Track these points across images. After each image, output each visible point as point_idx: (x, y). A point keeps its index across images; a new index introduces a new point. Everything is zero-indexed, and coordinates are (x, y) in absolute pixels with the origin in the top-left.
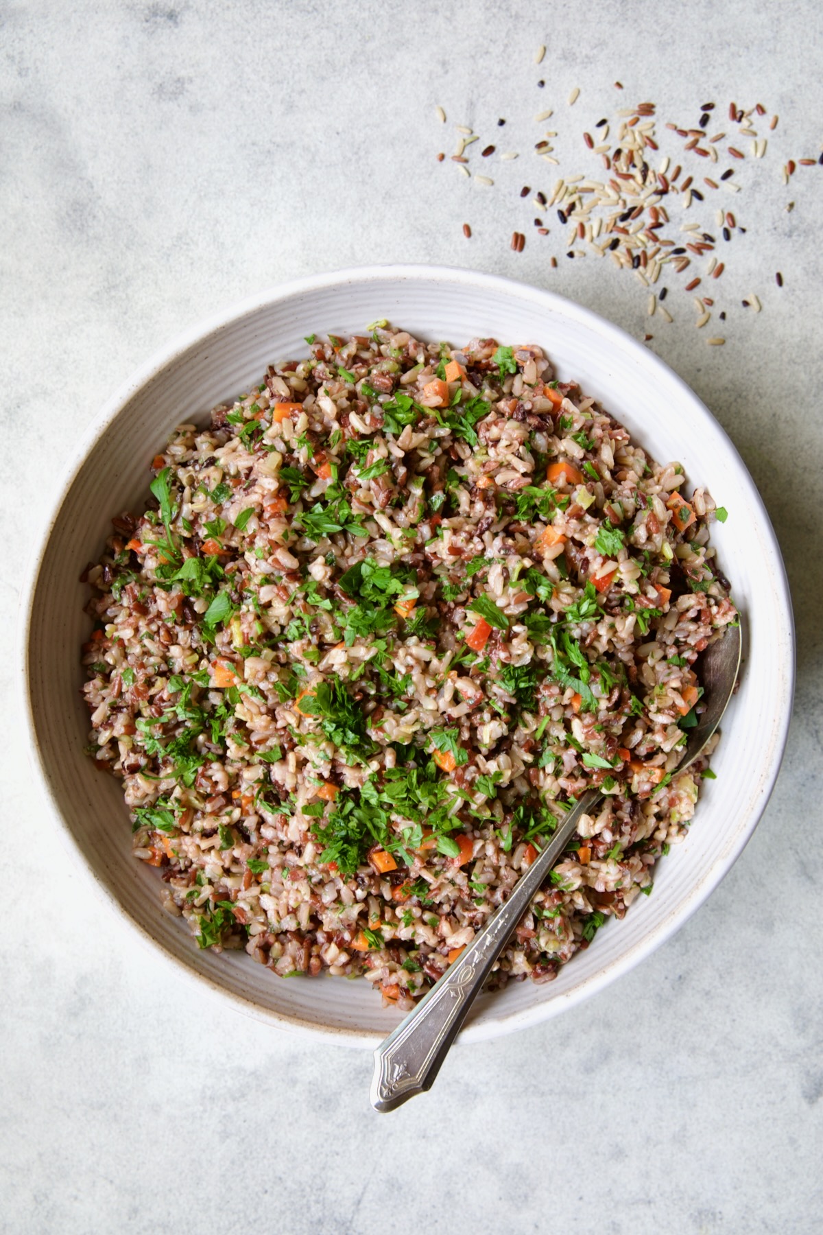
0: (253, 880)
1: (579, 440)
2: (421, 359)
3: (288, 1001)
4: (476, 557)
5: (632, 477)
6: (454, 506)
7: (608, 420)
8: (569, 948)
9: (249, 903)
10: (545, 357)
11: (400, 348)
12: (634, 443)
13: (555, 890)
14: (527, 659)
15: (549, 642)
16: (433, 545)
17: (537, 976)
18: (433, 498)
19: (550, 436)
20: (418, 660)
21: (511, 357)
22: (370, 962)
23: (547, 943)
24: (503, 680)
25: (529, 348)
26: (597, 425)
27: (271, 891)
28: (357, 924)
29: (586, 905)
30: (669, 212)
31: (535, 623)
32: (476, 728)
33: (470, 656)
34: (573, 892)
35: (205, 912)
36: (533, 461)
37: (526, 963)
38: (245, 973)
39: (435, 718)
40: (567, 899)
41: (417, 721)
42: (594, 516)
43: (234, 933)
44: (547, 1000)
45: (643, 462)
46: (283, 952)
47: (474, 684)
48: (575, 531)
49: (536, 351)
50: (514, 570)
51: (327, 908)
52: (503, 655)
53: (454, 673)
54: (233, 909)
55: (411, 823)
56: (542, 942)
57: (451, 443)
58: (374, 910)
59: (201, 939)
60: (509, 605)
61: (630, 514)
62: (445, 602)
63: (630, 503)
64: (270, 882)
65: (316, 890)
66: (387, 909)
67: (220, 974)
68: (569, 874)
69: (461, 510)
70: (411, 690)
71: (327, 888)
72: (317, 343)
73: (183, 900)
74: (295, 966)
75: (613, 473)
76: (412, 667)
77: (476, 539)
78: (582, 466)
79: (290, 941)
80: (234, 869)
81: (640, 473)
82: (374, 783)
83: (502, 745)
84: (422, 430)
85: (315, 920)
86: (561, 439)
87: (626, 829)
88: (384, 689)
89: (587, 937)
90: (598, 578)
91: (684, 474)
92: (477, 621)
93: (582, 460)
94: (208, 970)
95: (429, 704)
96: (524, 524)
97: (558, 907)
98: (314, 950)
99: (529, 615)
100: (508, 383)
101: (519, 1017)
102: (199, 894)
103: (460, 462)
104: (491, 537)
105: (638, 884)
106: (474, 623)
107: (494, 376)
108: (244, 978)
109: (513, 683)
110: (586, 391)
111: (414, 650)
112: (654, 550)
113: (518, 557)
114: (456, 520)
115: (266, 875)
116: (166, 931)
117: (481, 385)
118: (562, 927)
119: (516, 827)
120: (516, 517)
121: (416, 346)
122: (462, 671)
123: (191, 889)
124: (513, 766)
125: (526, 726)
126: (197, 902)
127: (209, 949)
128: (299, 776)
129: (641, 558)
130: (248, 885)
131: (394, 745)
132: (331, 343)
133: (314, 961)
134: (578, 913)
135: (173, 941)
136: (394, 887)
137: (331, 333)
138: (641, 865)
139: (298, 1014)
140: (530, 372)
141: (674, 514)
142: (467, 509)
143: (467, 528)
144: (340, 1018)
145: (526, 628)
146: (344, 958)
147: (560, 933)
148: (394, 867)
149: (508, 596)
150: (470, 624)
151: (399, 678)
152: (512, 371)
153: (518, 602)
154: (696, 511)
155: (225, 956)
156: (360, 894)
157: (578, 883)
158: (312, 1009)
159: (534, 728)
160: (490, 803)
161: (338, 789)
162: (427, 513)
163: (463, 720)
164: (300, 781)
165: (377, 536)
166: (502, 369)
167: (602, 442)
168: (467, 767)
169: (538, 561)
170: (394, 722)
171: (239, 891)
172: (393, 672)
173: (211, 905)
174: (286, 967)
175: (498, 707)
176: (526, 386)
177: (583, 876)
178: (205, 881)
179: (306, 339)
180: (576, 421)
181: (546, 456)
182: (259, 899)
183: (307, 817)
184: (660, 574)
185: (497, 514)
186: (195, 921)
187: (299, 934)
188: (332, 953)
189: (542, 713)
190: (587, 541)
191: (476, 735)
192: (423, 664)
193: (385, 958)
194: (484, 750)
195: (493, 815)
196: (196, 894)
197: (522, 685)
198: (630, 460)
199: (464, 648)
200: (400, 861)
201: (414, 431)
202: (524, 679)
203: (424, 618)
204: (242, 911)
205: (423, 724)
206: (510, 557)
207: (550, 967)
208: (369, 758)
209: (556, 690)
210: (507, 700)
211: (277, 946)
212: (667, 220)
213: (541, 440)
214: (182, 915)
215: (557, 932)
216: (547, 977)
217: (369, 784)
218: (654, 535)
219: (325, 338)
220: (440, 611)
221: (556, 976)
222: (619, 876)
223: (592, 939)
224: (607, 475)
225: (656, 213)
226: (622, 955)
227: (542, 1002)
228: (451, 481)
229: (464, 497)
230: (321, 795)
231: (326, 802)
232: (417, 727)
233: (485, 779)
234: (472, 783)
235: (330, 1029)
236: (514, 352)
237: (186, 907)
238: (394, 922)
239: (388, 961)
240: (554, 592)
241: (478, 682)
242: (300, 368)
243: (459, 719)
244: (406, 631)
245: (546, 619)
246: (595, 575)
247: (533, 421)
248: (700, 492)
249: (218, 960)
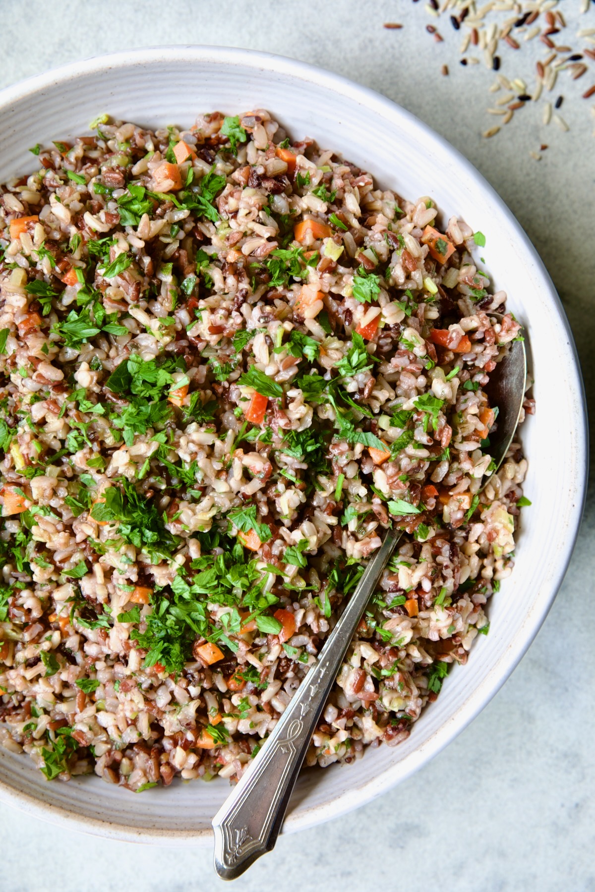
0: (87, 700)
1: (319, 193)
2: (150, 147)
3: (146, 815)
4: (238, 331)
5: (381, 221)
6: (209, 286)
7: (347, 169)
8: (416, 703)
9: (87, 724)
10: (273, 119)
11: (127, 141)
12: (376, 186)
13: (388, 648)
14: (309, 422)
15: (327, 401)
16: (194, 329)
17: (390, 737)
18: (185, 282)
19: (290, 196)
20: (201, 446)
21: (238, 126)
22: (221, 759)
23: (390, 703)
24: (289, 447)
25: (255, 114)
26: (336, 176)
27: (107, 707)
28: (197, 721)
29: (424, 657)
31: (310, 384)
32: (274, 502)
33: (253, 431)
34: (407, 645)
35: (47, 743)
36: (276, 225)
37: (376, 726)
38: (98, 795)
39: (231, 500)
40: (403, 654)
41: (213, 506)
42: (347, 266)
43: (80, 758)
44: (402, 759)
45: (394, 204)
46: (133, 767)
47: (261, 457)
48: (331, 286)
49: (262, 115)
50: (276, 336)
51: (164, 712)
52: (282, 422)
53: (240, 451)
54: (73, 734)
55: (227, 609)
56: (386, 701)
57: (193, 224)
58: (212, 705)
59: (46, 770)
60: (278, 372)
61: (385, 257)
62: (219, 383)
63: (382, 246)
64: (105, 699)
65: (148, 696)
66: (225, 701)
67: (72, 802)
68: (399, 629)
69: (216, 288)
70: (199, 476)
71: (160, 692)
72: (44, 152)
73: (21, 735)
74: (147, 778)
75: (361, 221)
76: (196, 453)
77: (234, 313)
78: (328, 220)
79: (138, 754)
80: (66, 694)
81: (391, 215)
82: (183, 577)
83: (304, 512)
84: (161, 217)
85: (156, 726)
86: (301, 196)
87: (447, 572)
88: (175, 482)
89: (435, 689)
90: (362, 326)
91: (435, 207)
92: (252, 394)
93: (327, 213)
94: (58, 800)
95: (221, 486)
96: (280, 289)
97: (395, 664)
98: (163, 758)
99: (302, 378)
100: (241, 153)
101: (377, 781)
102: (36, 726)
103: (208, 241)
104: (249, 308)
105: (475, 626)
106: (248, 397)
107: (226, 149)
108: (97, 801)
109: (299, 449)
110: (322, 145)
111: (195, 436)
112: (415, 287)
113: (278, 322)
114: (211, 299)
115: (99, 693)
116: (10, 770)
117: (213, 160)
118: (403, 683)
119: (333, 592)
120: (271, 284)
121: (142, 135)
122: (247, 447)
123: (28, 722)
124: (318, 532)
125: (323, 489)
126: (35, 735)
127: (56, 778)
128: (109, 586)
129: (404, 298)
130: (83, 707)
131: (196, 535)
132: (58, 150)
133: (163, 769)
134: (418, 667)
135: (18, 778)
136: (227, 677)
137: (56, 140)
138: (471, 606)
139: (157, 825)
140: (261, 138)
141: (430, 247)
142: (222, 286)
143: (224, 305)
144: (200, 820)
145: (300, 391)
146: (193, 759)
147: (402, 689)
148: (221, 657)
149: (276, 363)
150: (245, 399)
151: (187, 467)
152: (243, 139)
153: (287, 367)
154: (453, 242)
155: (74, 783)
156: (194, 691)
157: (408, 636)
158: (171, 817)
159: (332, 489)
160: (303, 573)
161: (150, 591)
162: (181, 299)
163: (259, 495)
164: (111, 591)
165: (138, 332)
166: (232, 140)
167: (344, 192)
168: (272, 543)
169: (300, 322)
170: (190, 512)
171: (75, 714)
172: (179, 462)
173: (52, 735)
174: (138, 781)
175: (290, 475)
176: (260, 152)
177: (415, 628)
178: (40, 712)
179: (31, 150)
180: (314, 176)
181: (289, 216)
182: (96, 718)
183: (125, 625)
184: (426, 311)
185: (251, 284)
186: (37, 754)
187: (143, 745)
188: (179, 757)
189: (337, 472)
190: (345, 293)
191: (275, 508)
192: (207, 448)
193: (235, 751)
194: (287, 522)
195: (308, 585)
196: (33, 727)
197: (310, 449)
198: (378, 204)
199: (246, 424)
200: (226, 650)
201: (152, 219)
202: (310, 442)
203: (199, 400)
204: (81, 733)
205: (219, 508)
206: (271, 323)
207: (400, 726)
208: (174, 553)
209: (344, 447)
210: (298, 466)
211: (125, 761)
213: (280, 202)
214: (24, 752)
215: (399, 688)
216: (400, 737)
217: (179, 579)
218: (413, 273)
219: (50, 145)
220: (214, 392)
221: (409, 734)
222: (450, 621)
223: (439, 691)
224: (355, 223)
227: (398, 762)
228: (201, 262)
229: (216, 275)
230: (134, 600)
231: (141, 607)
232: (214, 512)
233: (292, 550)
234: (280, 557)
235: (191, 833)
236: (240, 121)
237: (26, 741)
238: (235, 713)
239: (239, 753)
240: (320, 350)
241: (265, 455)
242: (31, 180)
243: (254, 495)
244: (184, 420)
245: (320, 378)
246: (360, 324)
247: (269, 185)
248: (454, 221)
249: (68, 789)
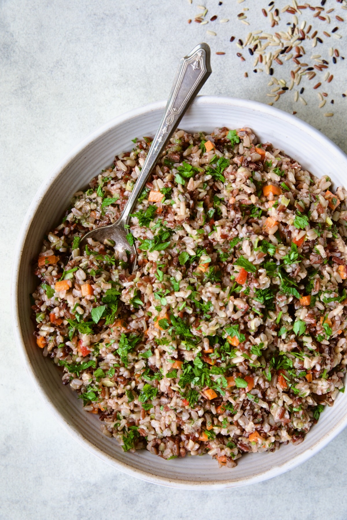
0: (146, 413)
1: (277, 172)
2: (191, 142)
3: (172, 472)
4: (235, 238)
5: (305, 186)
6: (219, 214)
7: (289, 160)
8: (309, 425)
9: (146, 426)
10: (253, 132)
11: (180, 139)
12: (303, 169)
13: (297, 397)
14: (268, 285)
15: (278, 276)
16: (212, 235)
17: (294, 441)
18: (209, 212)
19: (262, 172)
20: (213, 294)
21: (236, 135)
22: (209, 446)
23: (297, 424)
24: (257, 297)
25: (244, 130)
26: (284, 163)
27: (156, 418)
28: (201, 428)
29: (313, 402)
30: (305, 49)
31: (269, 266)
32: (247, 323)
33: (238, 287)
34: (306, 397)
35: (124, 433)
36: (255, 187)
37: (288, 435)
38: (148, 460)
39: (226, 321)
40: (304, 401)
41: (217, 323)
42: (290, 209)
43: (140, 441)
44: (302, 453)
45: (309, 178)
46: (166, 447)
47: (243, 301)
48: (283, 218)
49: (248, 130)
50: (255, 242)
51: (185, 423)
52: (256, 285)
53: (232, 297)
54: (138, 430)
55: (220, 376)
56: (295, 424)
57: (213, 183)
58: (209, 420)
59: (125, 447)
60: (255, 260)
61: (308, 205)
62: (222, 262)
63: (307, 200)
64: (155, 414)
65: (178, 415)
66: (215, 419)
67: (137, 463)
68: (303, 388)
69: (223, 215)
70: (212, 309)
71: (184, 414)
72: (138, 142)
73: (112, 429)
74: (173, 453)
75: (296, 185)
76: (211, 298)
77: (234, 230)
78: (280, 185)
79: (168, 441)
80: (136, 410)
81: (308, 183)
82: (200, 357)
83: (261, 329)
84: (199, 178)
85: (180, 429)
86: (267, 173)
87: (328, 362)
88: (198, 310)
89: (316, 418)
90: (297, 240)
91: (330, 181)
92: (240, 270)
93: (279, 182)
94: (130, 462)
95: (222, 314)
96: (255, 218)
97: (300, 405)
98: (181, 444)
99: (266, 263)
100: (236, 148)
101: (289, 463)
102: (120, 424)
103: (219, 191)
104: (240, 227)
105: (337, 388)
106: (238, 271)
107: (228, 145)
108: (148, 464)
109: (262, 298)
110: (275, 146)
111: (210, 289)
112: (322, 222)
113: (256, 236)
114: (221, 221)
115: (152, 410)
116: (107, 446)
117: (223, 151)
118: (304, 415)
119: (272, 368)
120: (251, 216)
121: (188, 136)
122: (236, 296)
123: (116, 422)
124: (268, 339)
125: (271, 318)
126: (119, 429)
127: (128, 451)
128: (162, 359)
129: (317, 227)
130: (144, 417)
131: (208, 337)
132: (145, 141)
133: (182, 450)
134: (310, 407)
135: (111, 450)
136: (217, 407)
137: (144, 136)
138: (338, 378)
139: (178, 478)
140: (247, 142)
141: (329, 202)
142: (226, 214)
143: (228, 224)
144: (199, 476)
145: (265, 270)
146: (197, 446)
147: (303, 418)
148: (215, 396)
149: (254, 256)
150: (236, 272)
151: (205, 304)
152: (237, 142)
153: (259, 258)
154: (339, 199)
155: (137, 454)
156: (201, 413)
157: (308, 392)
158: (184, 474)
159: (275, 318)
160: (259, 359)
161: (182, 362)
162: (207, 220)
163: (240, 319)
164: (163, 361)
165: (185, 235)
166: (232, 142)
167: (288, 171)
168: (245, 343)
169: (266, 236)
170: (206, 326)
171: (140, 420)
172: (202, 301)
173: (127, 429)
174: (169, 454)
175: (257, 311)
176: (245, 149)
177: (310, 388)
178: (121, 417)
179: (133, 141)
180: (274, 163)
181: (261, 182)
182: (150, 423)
183: (169, 379)
184: (327, 234)
185: (242, 215)
186: (120, 438)
187: (172, 438)
188: (191, 445)
189: (278, 310)
190: (289, 223)
191: (247, 326)
192: (216, 295)
193: (217, 443)
194: (252, 333)
195: (261, 365)
196: (118, 425)
197: (267, 298)
198: (303, 178)
199: (235, 284)
200: (218, 393)
201: (195, 180)
202: (267, 295)
203: (214, 271)
204: (143, 430)
205: (220, 325)
206: (252, 236)
207: (300, 436)
208: (196, 345)
209: (284, 298)
210: (261, 307)
211: (162, 444)
212: (304, 53)
213: (258, 175)
214: (113, 436)
215: (301, 418)
216: (299, 441)
217: (198, 358)
218: (321, 215)
219: (141, 138)
220: (220, 267)
221: (303, 440)
222: (328, 386)
223: (318, 418)
224: (293, 187)
225: (298, 50)
226: (335, 425)
227: (299, 454)
228: (216, 202)
229: (223, 209)
230: (174, 367)
231: (177, 370)
232: (218, 327)
233: (255, 347)
234: (249, 350)
235: (196, 483)
236: (237, 133)
237: (114, 431)
238: (220, 425)
239: (219, 444)
240: (276, 251)
241: (245, 300)
242: (132, 154)
243: (238, 319)
244: (204, 280)
245: (274, 264)
246: (295, 238)
247: (253, 166)
248: (340, 189)
249: (134, 456)
